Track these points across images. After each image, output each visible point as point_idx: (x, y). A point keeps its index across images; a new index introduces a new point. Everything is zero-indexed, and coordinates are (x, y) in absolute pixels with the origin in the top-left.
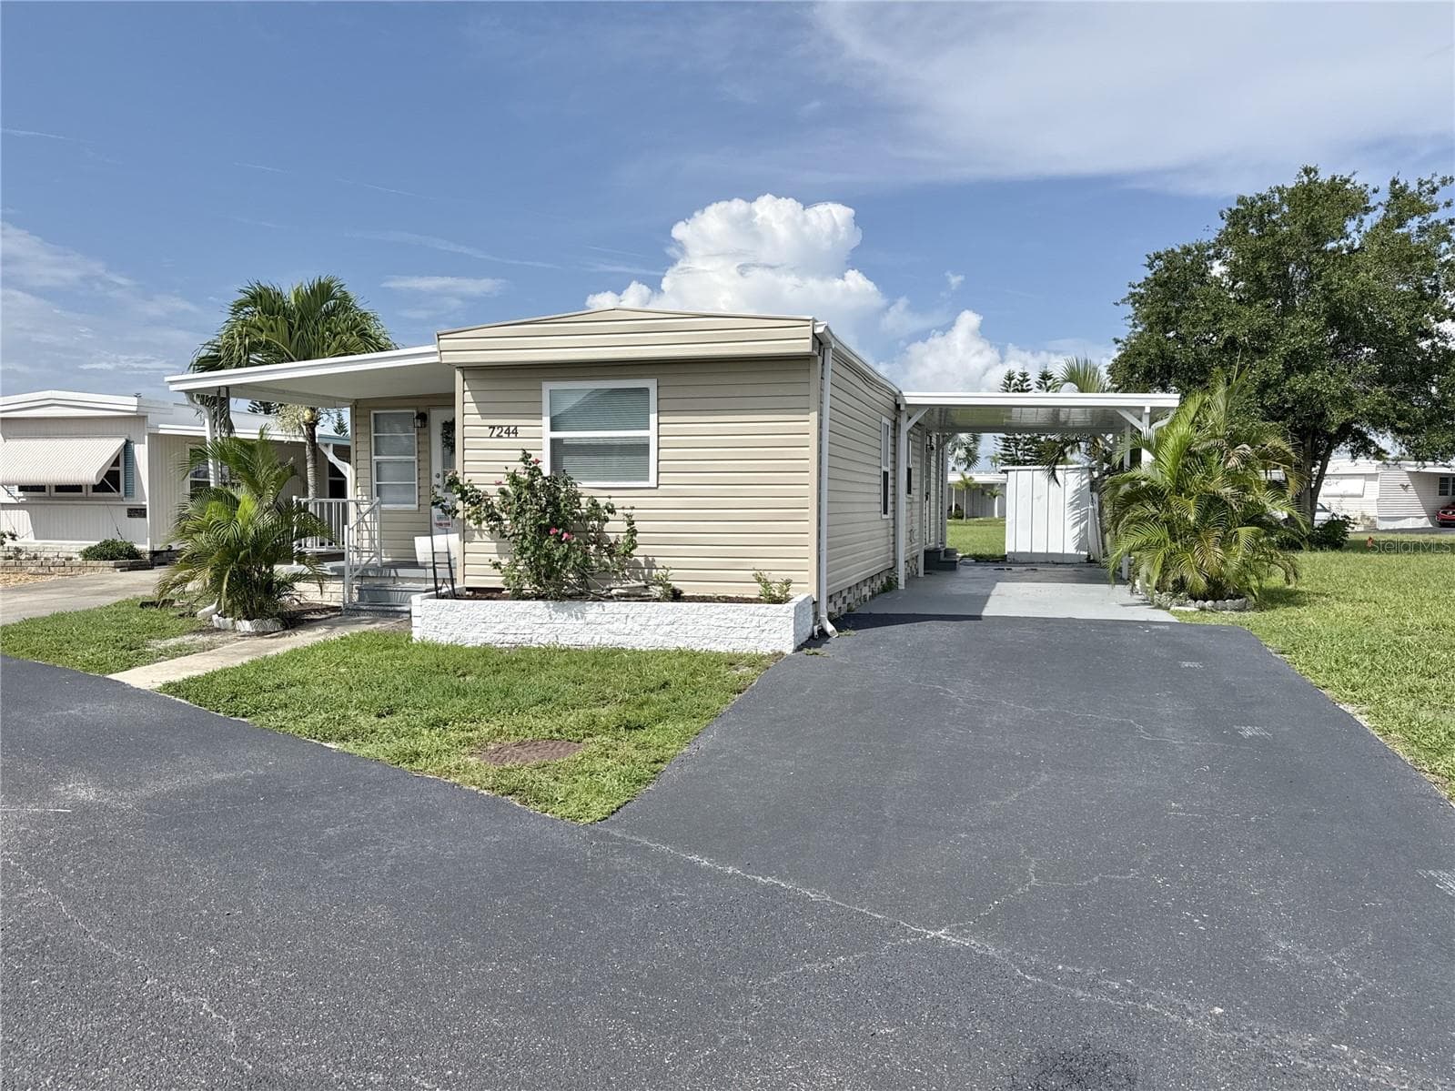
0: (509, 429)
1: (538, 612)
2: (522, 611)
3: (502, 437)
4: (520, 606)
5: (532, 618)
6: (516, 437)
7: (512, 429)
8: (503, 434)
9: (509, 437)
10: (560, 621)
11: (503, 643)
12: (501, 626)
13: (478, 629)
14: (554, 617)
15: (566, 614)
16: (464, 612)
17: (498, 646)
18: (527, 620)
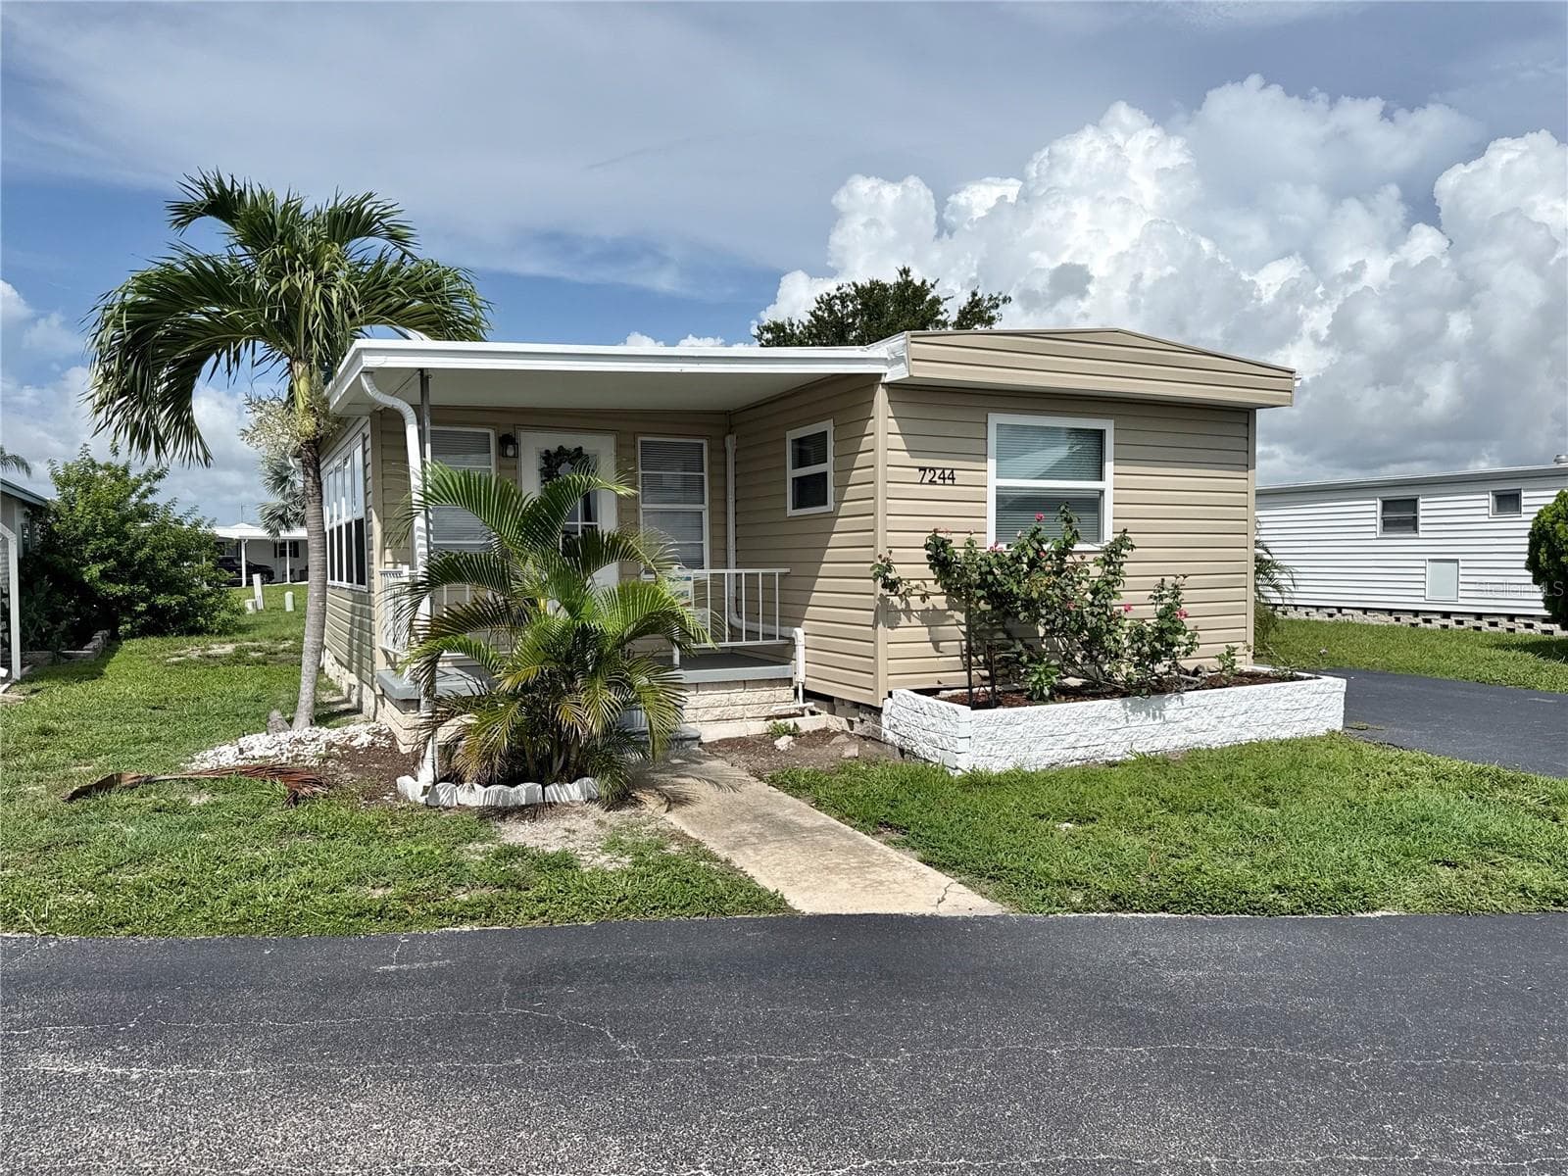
0: (943, 472)
1: (1113, 714)
2: (1096, 715)
3: (935, 483)
4: (1095, 709)
5: (1107, 724)
6: (953, 485)
7: (947, 472)
8: (936, 479)
9: (944, 484)
10: (1137, 723)
11: (1072, 761)
12: (1072, 738)
13: (1043, 746)
14: (1130, 718)
15: (1144, 713)
16: (1029, 724)
17: (1066, 765)
18: (1100, 727)
